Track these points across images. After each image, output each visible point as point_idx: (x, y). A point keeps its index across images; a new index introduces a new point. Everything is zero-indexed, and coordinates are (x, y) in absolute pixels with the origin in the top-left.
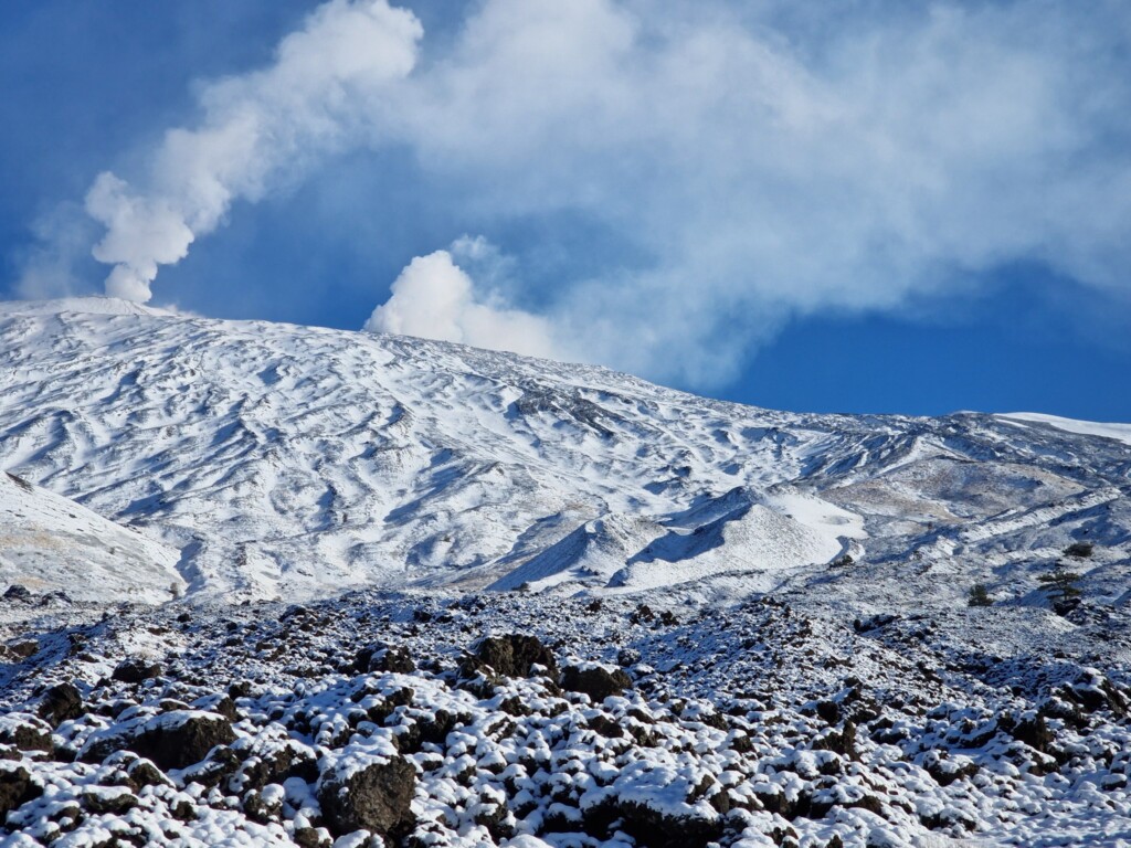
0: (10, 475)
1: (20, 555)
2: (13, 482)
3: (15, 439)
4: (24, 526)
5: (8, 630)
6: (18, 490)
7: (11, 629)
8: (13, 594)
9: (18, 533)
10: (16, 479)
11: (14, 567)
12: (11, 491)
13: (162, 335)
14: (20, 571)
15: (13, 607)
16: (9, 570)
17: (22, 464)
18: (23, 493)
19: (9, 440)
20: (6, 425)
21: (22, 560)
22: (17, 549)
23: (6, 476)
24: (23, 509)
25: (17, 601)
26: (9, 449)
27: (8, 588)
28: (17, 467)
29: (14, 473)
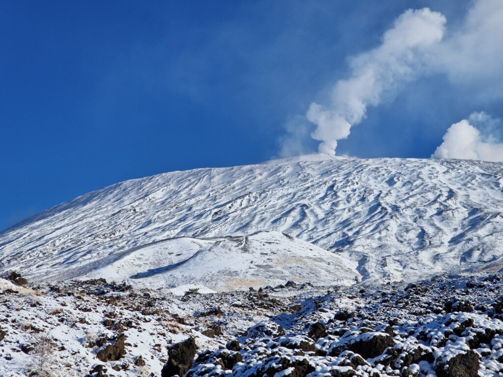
0: (284, 234)
1: (290, 268)
2: (285, 237)
3: (285, 218)
4: (291, 255)
5: (288, 300)
6: (288, 240)
7: (289, 299)
8: (289, 284)
9: (289, 259)
10: (287, 235)
11: (288, 273)
12: (285, 241)
13: (343, 168)
14: (291, 275)
15: (289, 290)
16: (287, 275)
17: (289, 229)
18: (290, 241)
19: (282, 219)
20: (280, 213)
21: (291, 270)
22: (289, 265)
23: (282, 234)
24: (290, 248)
25: (291, 288)
26: (282, 223)
27: (286, 282)
28: (286, 230)
29: (285, 233)
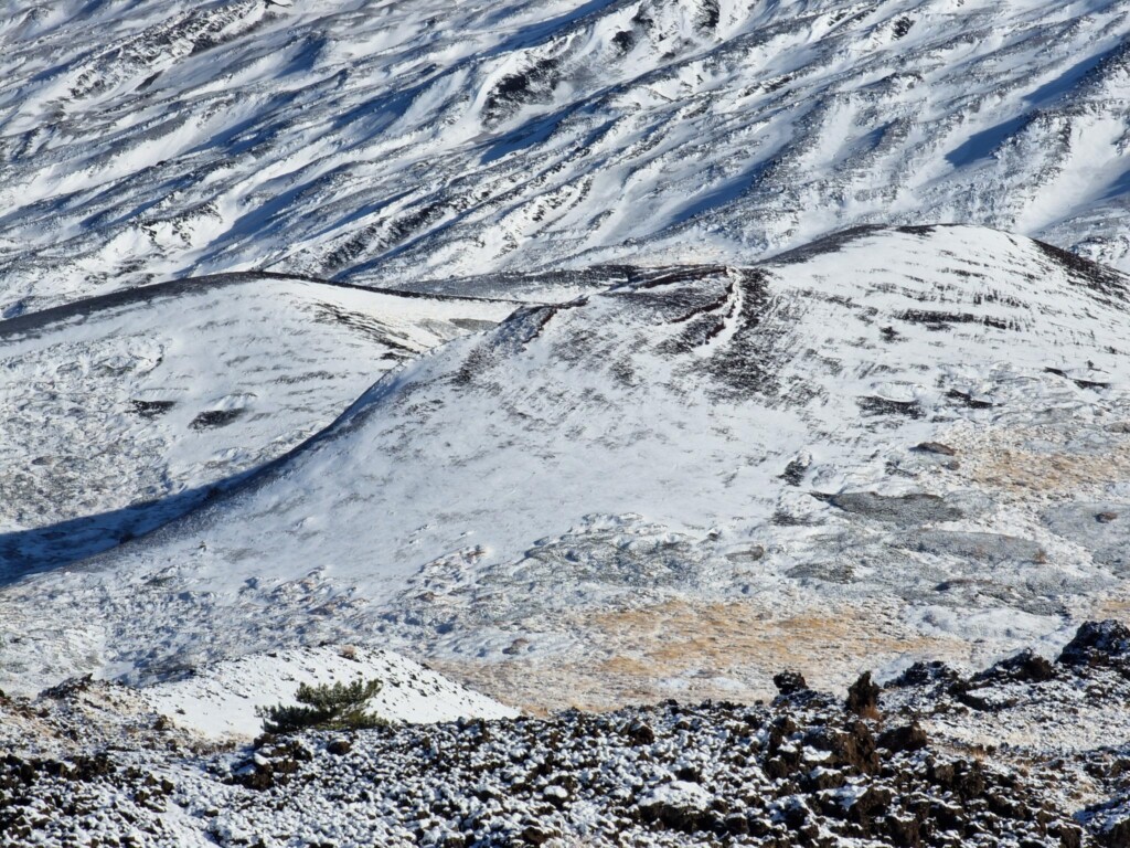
0: (1047, 249)
1: (1102, 517)
2: (1059, 273)
3: (1057, 124)
4: (1108, 418)
5: (1082, 776)
6: (1080, 297)
7: (1090, 770)
8: (1092, 651)
9: (1089, 445)
10: (1071, 261)
11: (1087, 559)
12: (1056, 302)
14: (1106, 572)
15: (1093, 699)
16: (1071, 572)
17: (1086, 208)
18: (1094, 308)
19: (1036, 131)
20: (1022, 80)
21: (1109, 535)
22: (1090, 498)
23: (1036, 252)
24: (1103, 360)
25: (1106, 677)
26: (1038, 160)
27: (1071, 634)
28: (1068, 220)
29: (1055, 239)
